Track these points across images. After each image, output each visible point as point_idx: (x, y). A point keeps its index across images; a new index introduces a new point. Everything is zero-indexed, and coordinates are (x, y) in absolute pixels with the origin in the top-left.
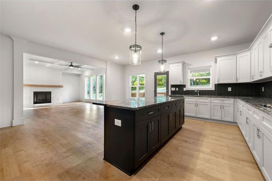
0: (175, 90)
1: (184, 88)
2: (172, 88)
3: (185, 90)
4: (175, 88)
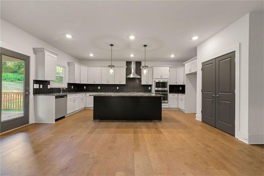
0: (38, 88)
1: (49, 86)
2: (35, 85)
3: (49, 88)
4: (38, 85)
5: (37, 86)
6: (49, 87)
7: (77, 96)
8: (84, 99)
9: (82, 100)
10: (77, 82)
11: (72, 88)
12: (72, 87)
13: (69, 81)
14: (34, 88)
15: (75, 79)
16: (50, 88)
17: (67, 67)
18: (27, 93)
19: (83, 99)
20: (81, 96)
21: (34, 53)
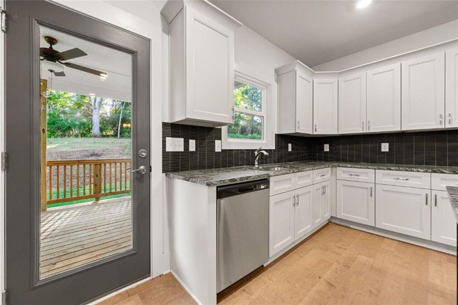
0: (181, 149)
1: (217, 143)
2: (168, 139)
3: (219, 150)
4: (182, 140)
5: (176, 145)
6: (219, 146)
7: (307, 181)
8: (328, 190)
9: (324, 193)
10: (305, 129)
11: (290, 150)
12: (290, 145)
13: (279, 127)
14: (168, 150)
15: (297, 120)
16: (222, 150)
17: (275, 86)
18: (142, 167)
19: (324, 187)
20: (319, 178)
21: (164, 31)
